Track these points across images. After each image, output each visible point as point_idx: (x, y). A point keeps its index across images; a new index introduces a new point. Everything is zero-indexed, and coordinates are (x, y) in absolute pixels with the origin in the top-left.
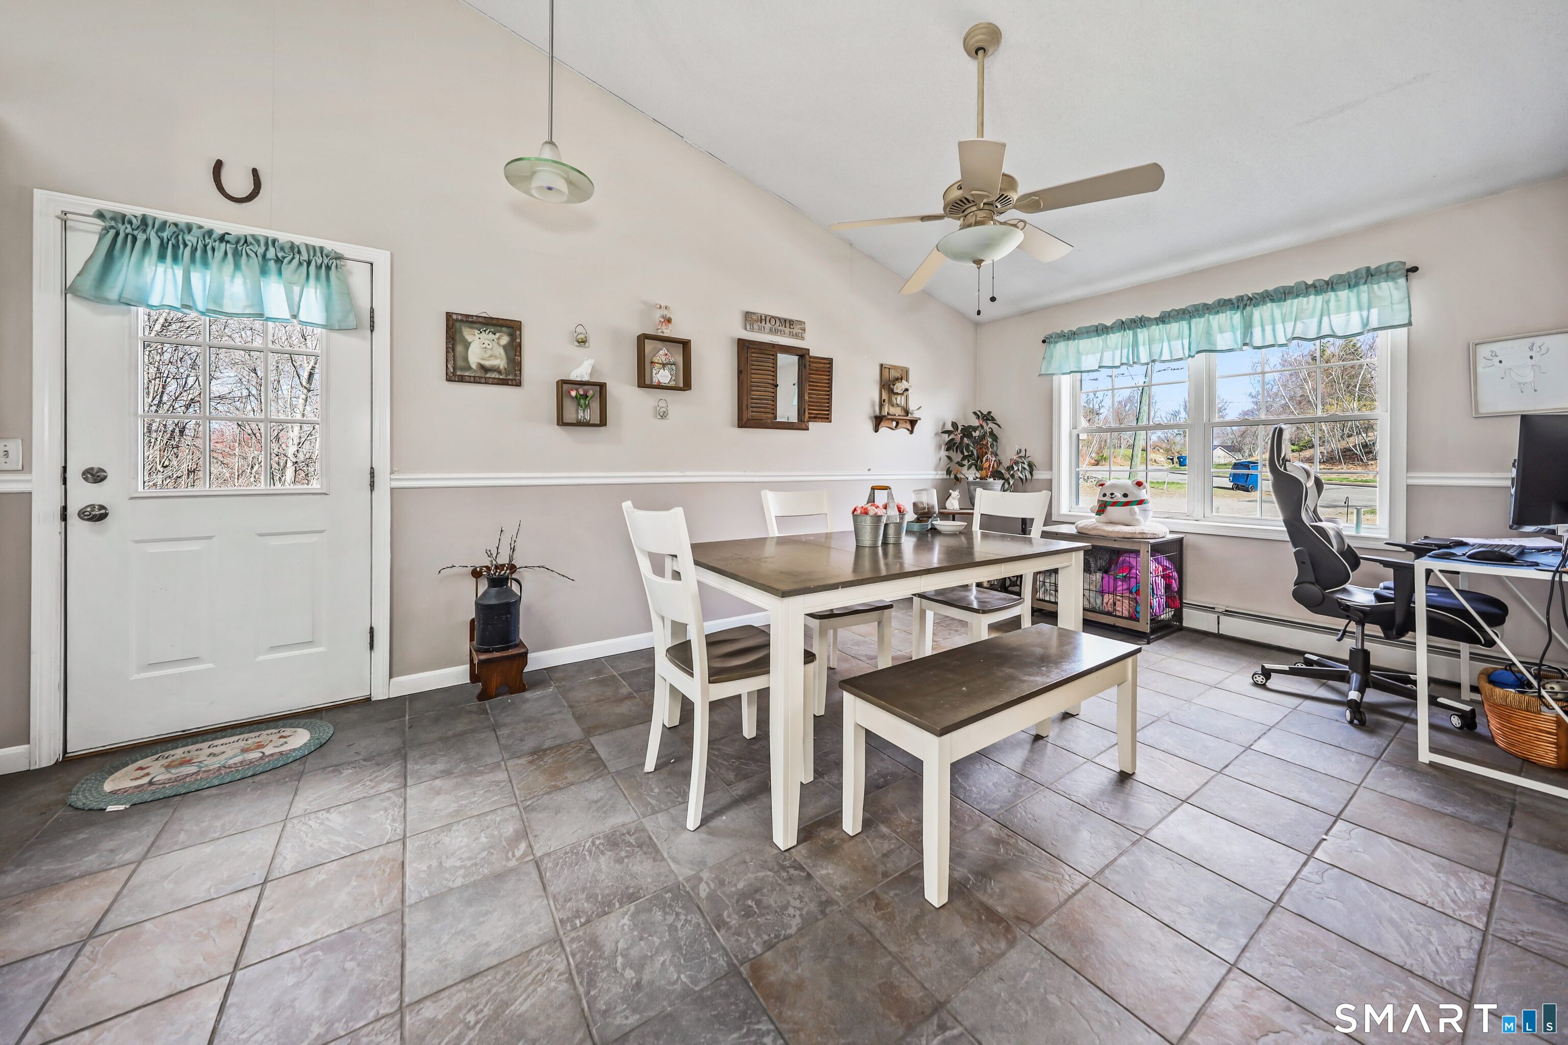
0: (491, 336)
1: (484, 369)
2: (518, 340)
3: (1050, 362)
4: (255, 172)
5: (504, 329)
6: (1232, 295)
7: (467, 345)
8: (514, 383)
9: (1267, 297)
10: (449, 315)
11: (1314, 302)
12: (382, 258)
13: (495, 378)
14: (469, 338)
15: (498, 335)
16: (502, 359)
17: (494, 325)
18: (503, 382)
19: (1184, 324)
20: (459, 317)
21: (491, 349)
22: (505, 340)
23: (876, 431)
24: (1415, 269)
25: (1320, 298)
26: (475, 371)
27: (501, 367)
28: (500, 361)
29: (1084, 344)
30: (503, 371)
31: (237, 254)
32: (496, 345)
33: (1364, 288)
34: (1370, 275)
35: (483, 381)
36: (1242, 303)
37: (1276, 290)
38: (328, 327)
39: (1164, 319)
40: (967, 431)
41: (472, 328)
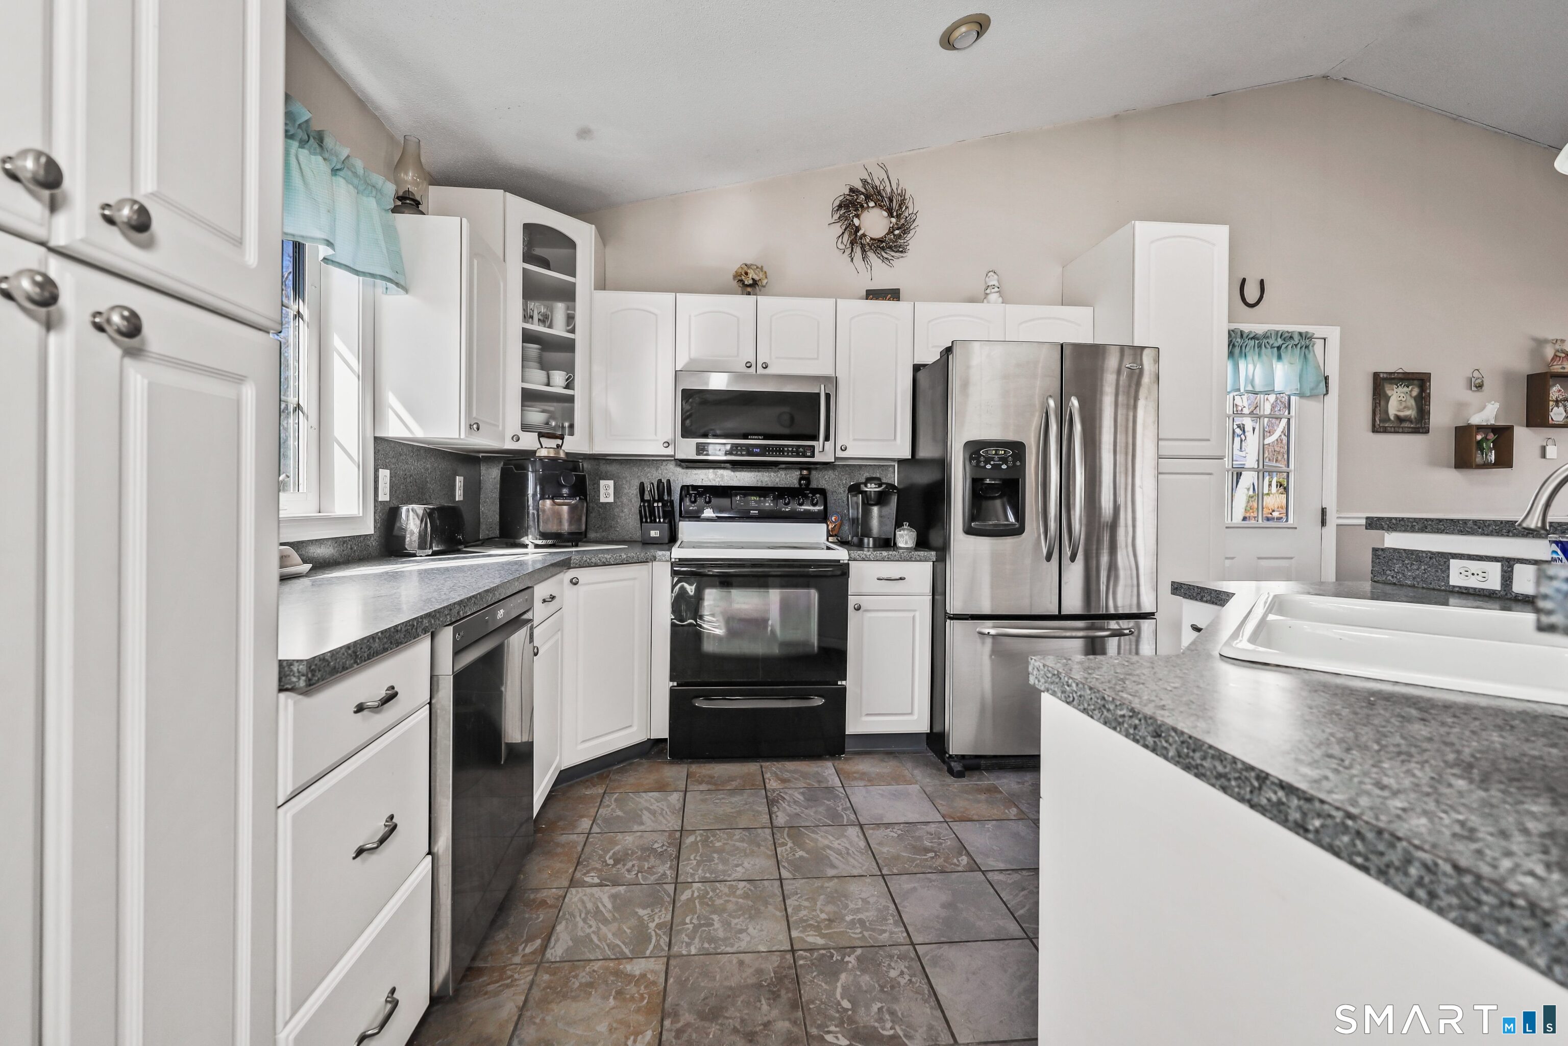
0: (1405, 389)
1: (1399, 419)
2: (1428, 391)
4: (1262, 282)
5: (1416, 382)
7: (1388, 399)
8: (1424, 430)
10: (1376, 375)
12: (1333, 334)
13: (1409, 428)
14: (1389, 393)
15: (1410, 387)
16: (1413, 409)
17: (1408, 379)
18: (1416, 431)
20: (1385, 376)
21: (1405, 401)
22: (1415, 392)
26: (1393, 422)
27: (1413, 417)
28: (1411, 413)
30: (1414, 420)
31: (1260, 346)
32: (1409, 397)
35: (1401, 430)
38: (1301, 395)
41: (1391, 384)
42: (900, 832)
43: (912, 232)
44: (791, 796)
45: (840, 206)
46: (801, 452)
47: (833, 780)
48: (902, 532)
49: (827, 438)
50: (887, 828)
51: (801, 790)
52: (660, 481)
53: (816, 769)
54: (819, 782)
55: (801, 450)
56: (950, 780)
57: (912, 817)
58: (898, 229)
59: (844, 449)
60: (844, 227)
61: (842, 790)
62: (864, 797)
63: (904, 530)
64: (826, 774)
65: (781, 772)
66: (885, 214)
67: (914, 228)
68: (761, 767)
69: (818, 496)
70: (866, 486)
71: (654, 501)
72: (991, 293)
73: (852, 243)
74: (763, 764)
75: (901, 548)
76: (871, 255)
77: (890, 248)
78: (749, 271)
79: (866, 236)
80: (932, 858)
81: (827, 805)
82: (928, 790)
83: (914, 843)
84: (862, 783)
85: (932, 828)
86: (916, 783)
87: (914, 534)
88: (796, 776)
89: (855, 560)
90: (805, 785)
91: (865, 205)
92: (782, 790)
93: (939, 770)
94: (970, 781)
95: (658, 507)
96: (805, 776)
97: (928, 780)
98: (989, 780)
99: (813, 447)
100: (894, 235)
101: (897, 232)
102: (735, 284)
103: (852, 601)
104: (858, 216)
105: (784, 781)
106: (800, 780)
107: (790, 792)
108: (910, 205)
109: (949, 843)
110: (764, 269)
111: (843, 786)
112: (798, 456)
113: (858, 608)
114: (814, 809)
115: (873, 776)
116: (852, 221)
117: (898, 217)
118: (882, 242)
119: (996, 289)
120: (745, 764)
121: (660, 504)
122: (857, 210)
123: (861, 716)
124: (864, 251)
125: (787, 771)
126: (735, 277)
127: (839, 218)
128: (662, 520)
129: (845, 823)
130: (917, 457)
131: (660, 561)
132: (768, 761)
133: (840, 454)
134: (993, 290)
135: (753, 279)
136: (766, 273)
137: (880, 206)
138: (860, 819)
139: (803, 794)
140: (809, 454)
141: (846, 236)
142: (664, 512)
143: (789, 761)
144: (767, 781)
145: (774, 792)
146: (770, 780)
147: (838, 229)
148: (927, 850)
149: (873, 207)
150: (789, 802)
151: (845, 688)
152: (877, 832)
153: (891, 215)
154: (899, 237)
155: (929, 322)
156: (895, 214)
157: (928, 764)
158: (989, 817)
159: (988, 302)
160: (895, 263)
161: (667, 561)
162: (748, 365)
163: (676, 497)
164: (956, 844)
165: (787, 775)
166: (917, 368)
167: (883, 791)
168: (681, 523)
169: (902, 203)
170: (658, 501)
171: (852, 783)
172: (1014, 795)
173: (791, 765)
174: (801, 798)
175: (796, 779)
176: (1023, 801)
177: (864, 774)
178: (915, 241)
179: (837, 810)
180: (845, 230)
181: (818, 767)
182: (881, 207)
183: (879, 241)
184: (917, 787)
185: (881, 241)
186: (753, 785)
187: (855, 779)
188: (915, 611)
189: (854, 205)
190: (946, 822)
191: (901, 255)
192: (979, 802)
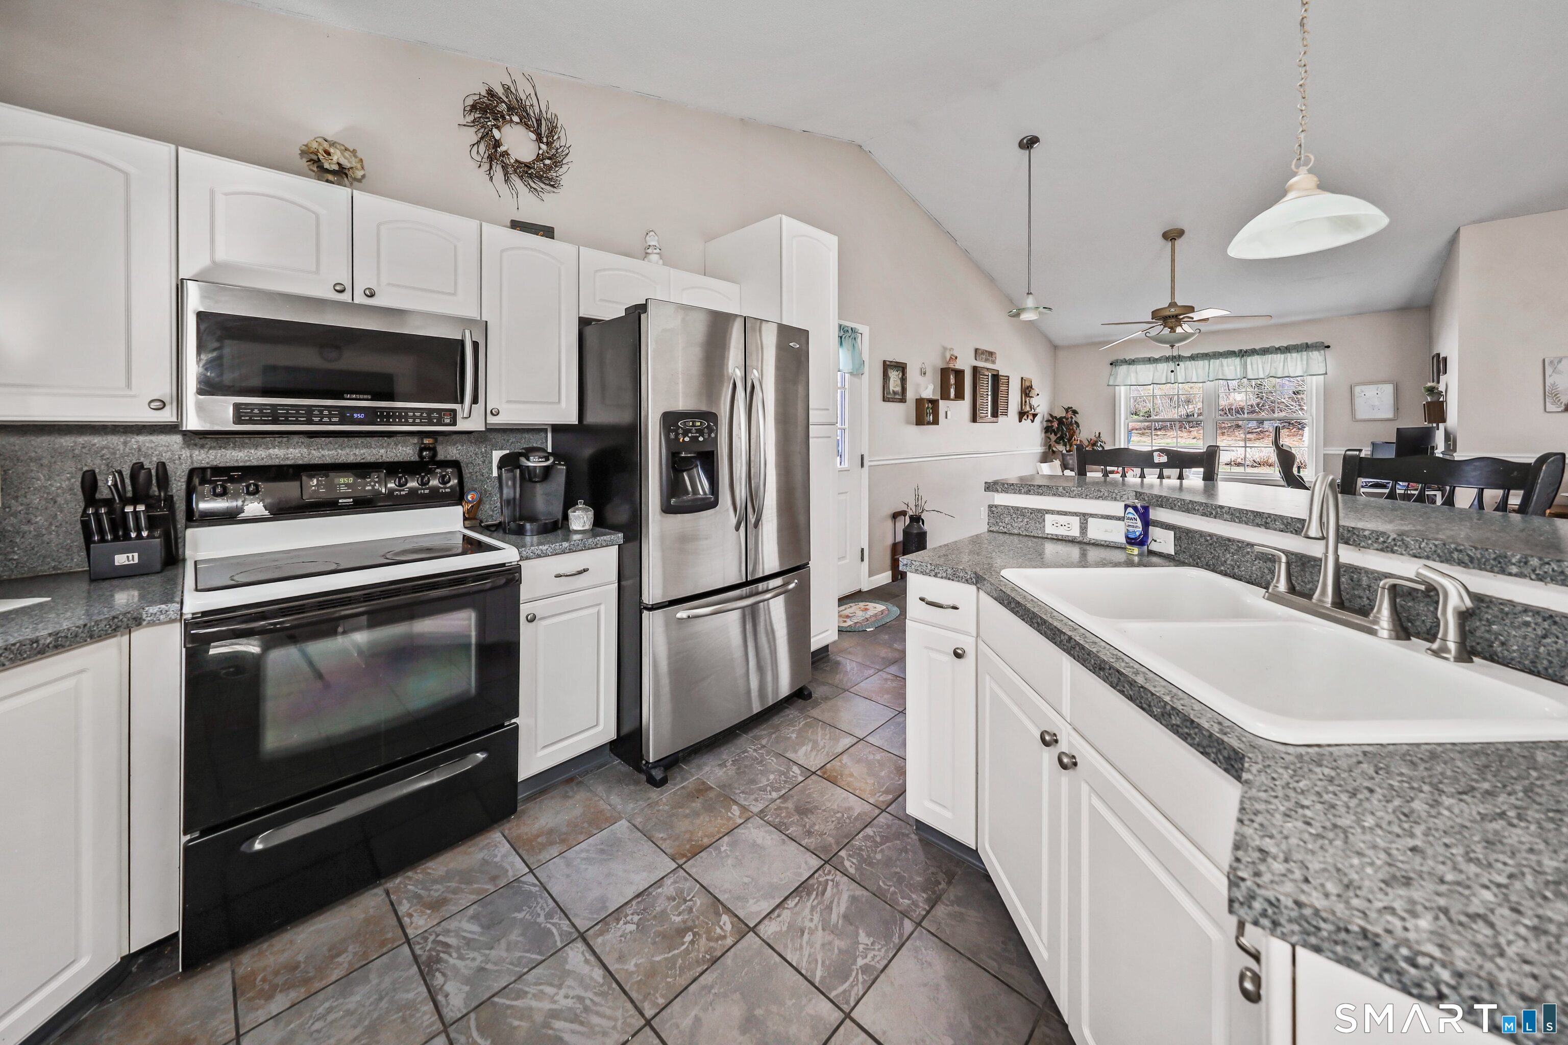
0: (897, 373)
1: (894, 393)
3: (1115, 378)
6: (1236, 349)
9: (1253, 352)
10: (884, 362)
11: (1279, 357)
12: (867, 331)
14: (890, 375)
15: (899, 372)
16: (900, 387)
17: (898, 366)
19: (1206, 362)
20: (888, 363)
21: (897, 381)
22: (901, 375)
23: (1020, 421)
24: (1328, 347)
25: (1283, 356)
26: (892, 395)
27: (899, 392)
29: (1140, 368)
30: (900, 394)
32: (898, 379)
33: (1305, 353)
34: (1307, 347)
36: (1243, 354)
37: (1260, 349)
38: (852, 373)
39: (1193, 358)
40: (1060, 421)
41: (891, 369)
42: (636, 918)
43: (565, 168)
44: (457, 933)
45: (474, 107)
46: (435, 418)
47: (512, 864)
48: (577, 513)
49: (475, 400)
50: (618, 920)
51: (471, 911)
52: (137, 468)
53: (480, 856)
54: (494, 879)
55: (435, 415)
56: (654, 794)
57: (641, 881)
58: (550, 158)
59: (495, 413)
60: (480, 135)
61: (530, 878)
62: (568, 876)
63: (578, 509)
64: (497, 859)
65: (425, 888)
66: (533, 136)
67: (567, 164)
68: (388, 893)
69: (449, 470)
70: (528, 460)
71: (125, 501)
72: (652, 253)
73: (491, 158)
74: (390, 885)
75: (577, 532)
76: (515, 179)
77: (540, 178)
78: (332, 150)
79: (508, 154)
80: (692, 942)
81: (521, 920)
82: (638, 821)
83: (660, 929)
84: (554, 850)
85: (669, 888)
86: (620, 818)
87: (591, 514)
88: (453, 885)
89: (527, 558)
90: (474, 897)
91: (508, 117)
92: (438, 929)
93: (637, 783)
94: (675, 785)
95: (135, 513)
96: (466, 877)
97: (631, 806)
98: (693, 776)
99: (454, 411)
100: (544, 165)
101: (548, 162)
102: (303, 163)
103: (525, 610)
104: (498, 128)
105: (436, 905)
106: (462, 891)
107: (452, 925)
108: (562, 135)
109: (699, 903)
110: (359, 154)
111: (531, 871)
112: (431, 423)
113: (532, 619)
114: (503, 943)
115: (564, 829)
116: (491, 131)
117: (548, 144)
118: (530, 168)
119: (658, 251)
120: (354, 901)
121: (141, 508)
122: (496, 119)
123: (536, 752)
124: (506, 174)
125: (435, 882)
126: (303, 153)
127: (473, 122)
128: (145, 534)
129: (559, 945)
130: (585, 423)
131: (152, 624)
132: (396, 877)
133: (492, 420)
134: (655, 251)
135: (338, 164)
136: (361, 160)
137: (526, 125)
138: (577, 922)
139: (475, 918)
140: (448, 421)
141: (482, 147)
142: (150, 519)
143: (432, 859)
144: (406, 920)
145: (426, 939)
146: (410, 916)
147: (471, 135)
148: (681, 932)
149: (517, 123)
150: (458, 949)
151: (517, 727)
152: (609, 936)
153: (539, 139)
154: (549, 168)
155: (596, 271)
156: (545, 140)
157: (621, 780)
158: (718, 832)
159: (649, 261)
160: (545, 196)
161: (172, 621)
162: (338, 288)
163: (178, 487)
164: (708, 900)
165: (437, 891)
166: (584, 323)
167: (588, 851)
168: (189, 532)
169: (552, 130)
170: (134, 501)
171: (541, 857)
172: (725, 786)
173: (438, 866)
174: (476, 928)
175: (455, 892)
176: (738, 791)
177: (551, 832)
178: (568, 175)
179: (540, 925)
180: (482, 138)
181: (481, 849)
182: (528, 127)
183: (526, 166)
184: (624, 823)
185: (528, 166)
186: (383, 944)
187: (543, 847)
188: (600, 604)
189: (493, 113)
190: (680, 866)
191: (552, 189)
192: (697, 814)
